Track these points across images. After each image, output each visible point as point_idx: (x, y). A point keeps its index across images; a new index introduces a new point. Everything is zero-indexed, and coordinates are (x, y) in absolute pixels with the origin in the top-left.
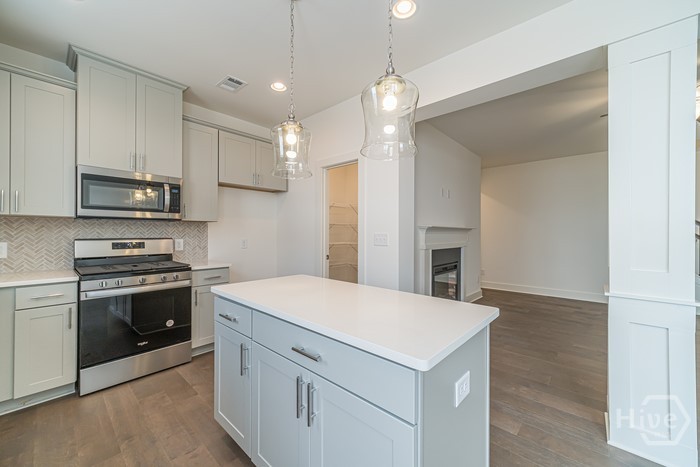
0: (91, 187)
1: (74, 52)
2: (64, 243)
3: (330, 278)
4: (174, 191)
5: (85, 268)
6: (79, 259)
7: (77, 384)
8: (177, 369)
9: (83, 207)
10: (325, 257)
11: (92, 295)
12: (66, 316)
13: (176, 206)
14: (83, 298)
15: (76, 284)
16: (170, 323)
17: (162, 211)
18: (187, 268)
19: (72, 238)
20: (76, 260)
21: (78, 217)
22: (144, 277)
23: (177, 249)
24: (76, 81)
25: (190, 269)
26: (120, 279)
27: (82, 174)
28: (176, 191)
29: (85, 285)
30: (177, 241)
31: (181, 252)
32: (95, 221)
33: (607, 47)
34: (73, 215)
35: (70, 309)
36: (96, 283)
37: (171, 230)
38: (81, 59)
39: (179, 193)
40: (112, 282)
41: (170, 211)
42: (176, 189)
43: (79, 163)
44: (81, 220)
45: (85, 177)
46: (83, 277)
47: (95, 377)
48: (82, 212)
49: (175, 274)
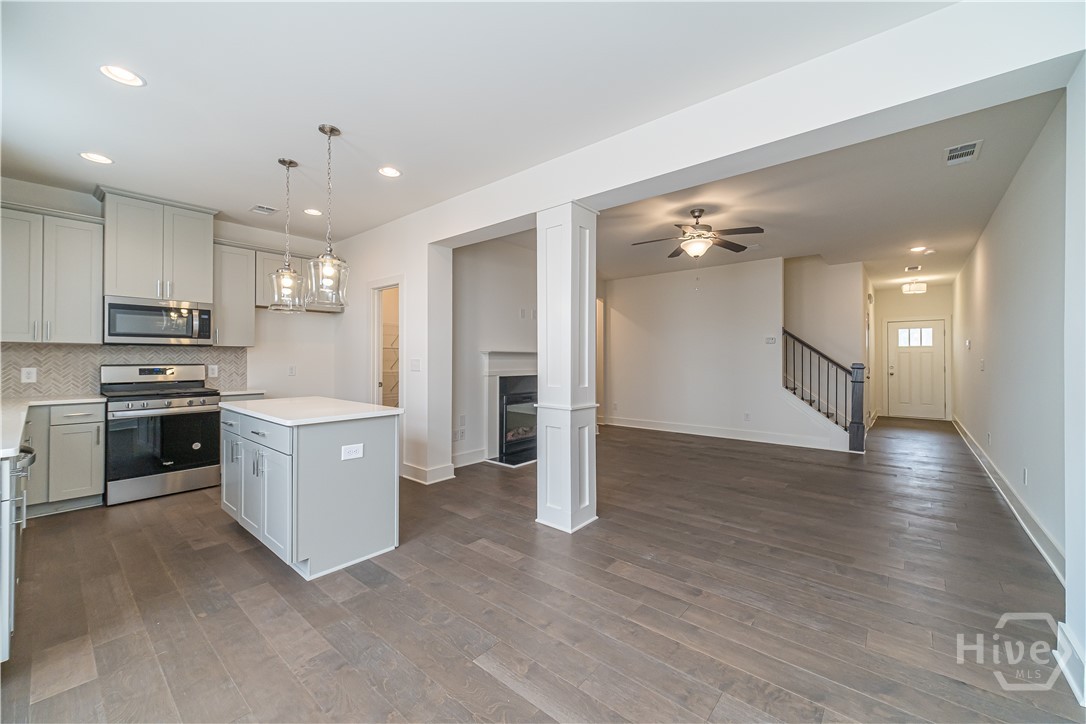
0: (118, 316)
1: (102, 191)
2: (91, 369)
3: (383, 405)
4: (203, 317)
5: (111, 392)
6: (105, 384)
7: (105, 496)
8: (204, 491)
9: (110, 335)
10: (377, 385)
11: (119, 415)
12: (95, 433)
13: (205, 330)
14: (110, 417)
15: (104, 405)
16: (197, 446)
17: (191, 337)
18: (215, 393)
19: (98, 363)
20: (102, 385)
21: (105, 344)
22: (170, 400)
23: (210, 375)
24: (103, 216)
25: (218, 394)
26: (145, 402)
27: (110, 305)
28: (206, 317)
29: (112, 406)
30: (210, 367)
31: (217, 379)
32: (122, 347)
33: (535, 213)
34: (101, 342)
35: (98, 427)
36: (122, 404)
37: (203, 356)
38: (108, 196)
39: (209, 319)
40: (138, 403)
41: (200, 337)
42: (206, 315)
43: (106, 293)
44: (107, 347)
45: (112, 306)
46: (111, 399)
47: (122, 490)
48: (108, 339)
49: (202, 399)
